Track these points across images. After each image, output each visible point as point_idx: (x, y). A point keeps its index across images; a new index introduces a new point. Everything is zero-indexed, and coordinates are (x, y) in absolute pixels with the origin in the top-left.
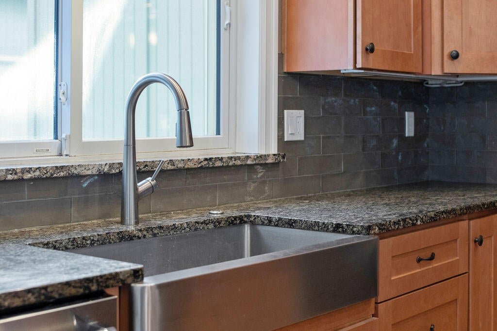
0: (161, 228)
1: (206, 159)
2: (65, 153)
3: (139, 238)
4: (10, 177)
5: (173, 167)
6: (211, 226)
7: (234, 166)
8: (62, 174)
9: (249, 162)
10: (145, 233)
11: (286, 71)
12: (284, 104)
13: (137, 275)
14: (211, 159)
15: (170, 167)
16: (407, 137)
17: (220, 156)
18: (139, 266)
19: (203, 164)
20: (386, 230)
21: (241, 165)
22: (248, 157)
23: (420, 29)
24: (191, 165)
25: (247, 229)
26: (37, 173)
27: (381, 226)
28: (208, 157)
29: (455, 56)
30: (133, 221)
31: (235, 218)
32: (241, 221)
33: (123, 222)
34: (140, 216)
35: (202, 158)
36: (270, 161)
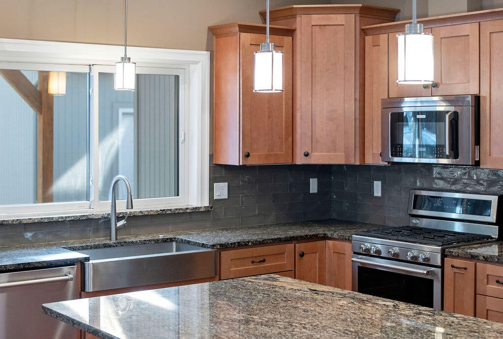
0: (125, 242)
1: (161, 210)
2: (91, 208)
3: (114, 246)
4: (60, 220)
5: (142, 214)
6: (154, 242)
7: (178, 213)
8: (84, 218)
9: (188, 211)
10: (117, 244)
11: (214, 163)
12: (213, 180)
13: (87, 259)
14: (164, 210)
15: (140, 214)
16: (312, 193)
17: (170, 208)
18: (89, 256)
19: (159, 212)
20: (224, 247)
21: (183, 213)
22: (187, 209)
23: (290, 139)
24: (152, 213)
25: (174, 244)
26: (72, 218)
27: (221, 245)
28: (162, 209)
29: (307, 155)
30: (114, 239)
31: (167, 239)
32: (171, 240)
33: (110, 239)
34: (118, 238)
35: (159, 209)
36: (202, 210)
